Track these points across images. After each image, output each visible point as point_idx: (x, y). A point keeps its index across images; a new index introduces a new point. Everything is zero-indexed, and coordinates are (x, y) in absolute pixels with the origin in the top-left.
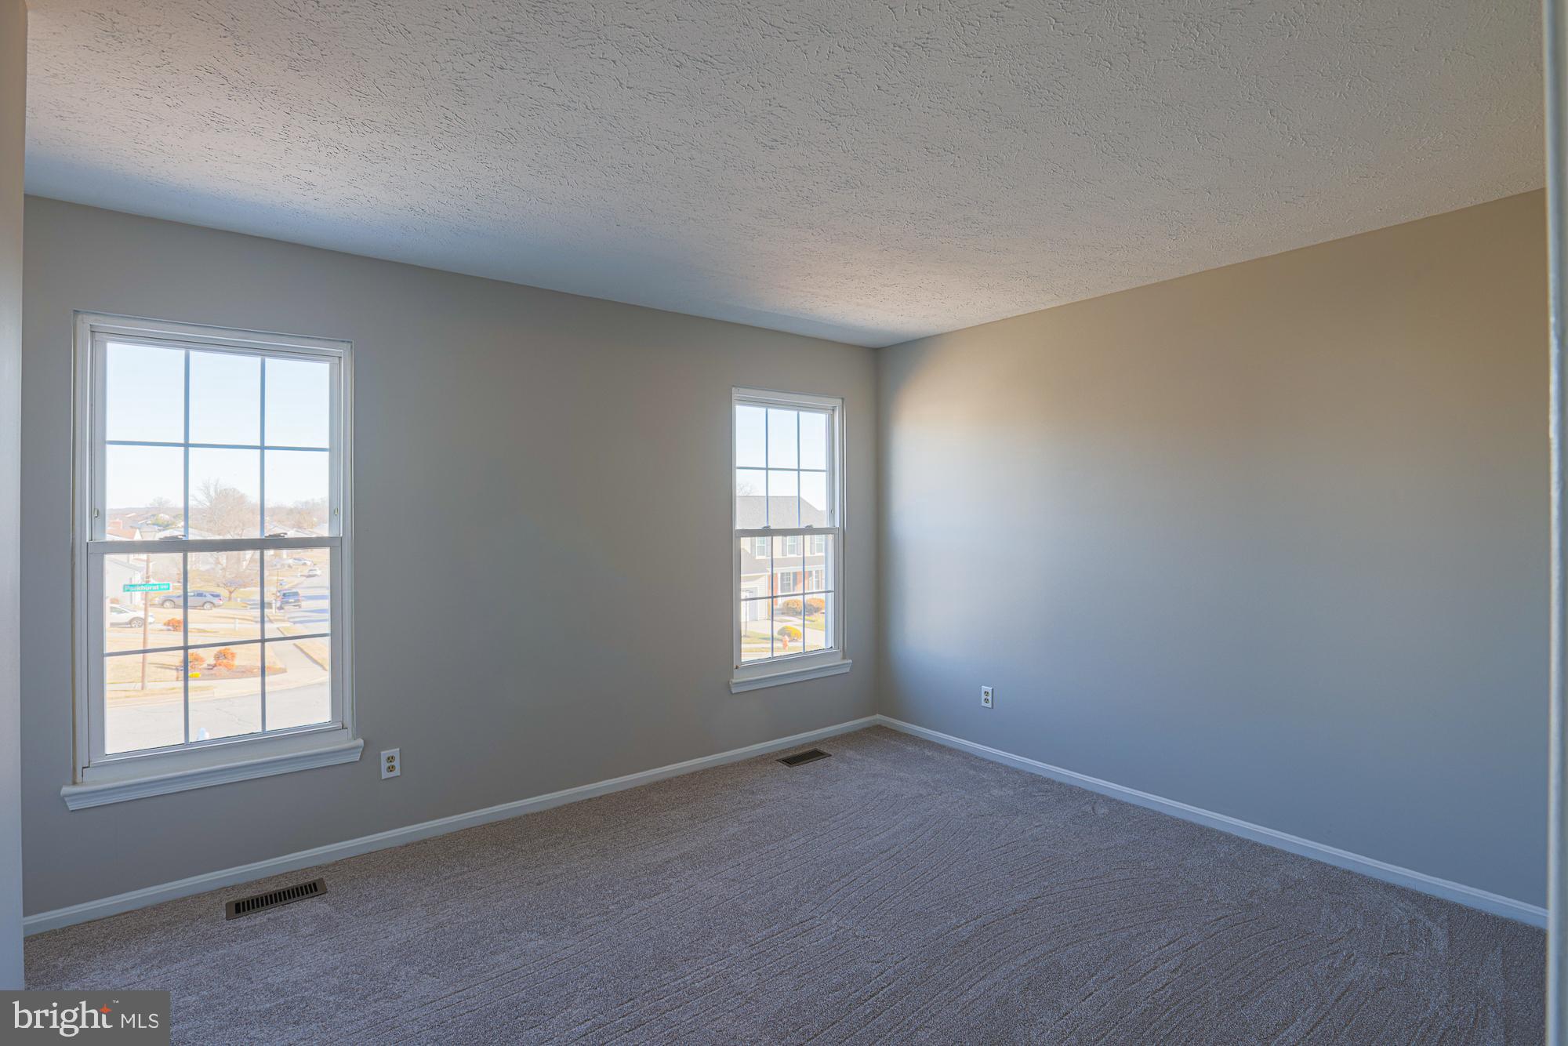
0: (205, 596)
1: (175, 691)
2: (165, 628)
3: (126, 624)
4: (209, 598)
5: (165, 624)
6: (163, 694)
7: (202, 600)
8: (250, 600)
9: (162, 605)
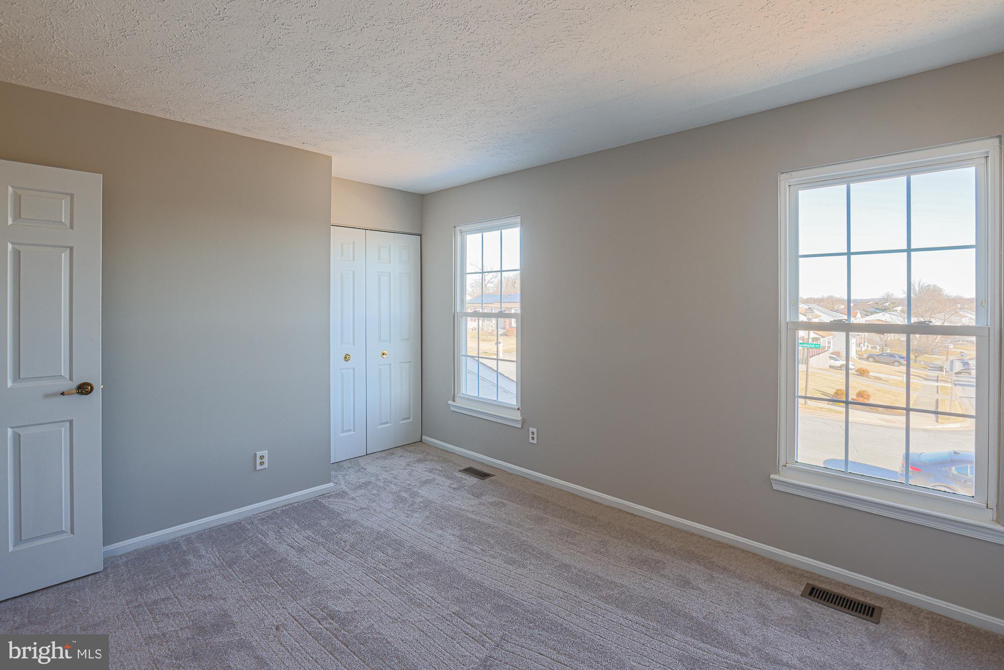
0: (895, 357)
1: (822, 409)
2: (856, 373)
3: (839, 367)
4: (897, 358)
5: (856, 371)
6: (815, 410)
7: (892, 359)
8: (931, 364)
9: (867, 359)
